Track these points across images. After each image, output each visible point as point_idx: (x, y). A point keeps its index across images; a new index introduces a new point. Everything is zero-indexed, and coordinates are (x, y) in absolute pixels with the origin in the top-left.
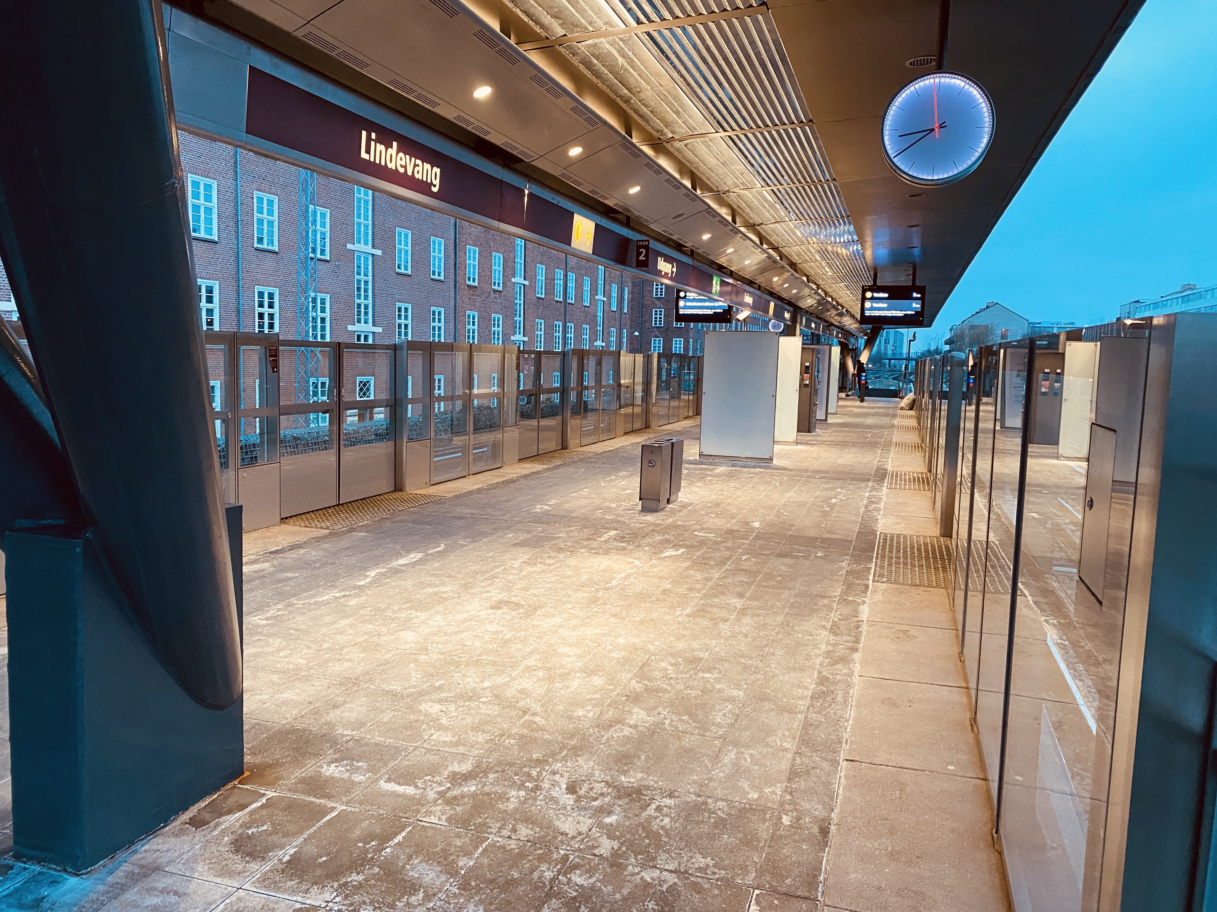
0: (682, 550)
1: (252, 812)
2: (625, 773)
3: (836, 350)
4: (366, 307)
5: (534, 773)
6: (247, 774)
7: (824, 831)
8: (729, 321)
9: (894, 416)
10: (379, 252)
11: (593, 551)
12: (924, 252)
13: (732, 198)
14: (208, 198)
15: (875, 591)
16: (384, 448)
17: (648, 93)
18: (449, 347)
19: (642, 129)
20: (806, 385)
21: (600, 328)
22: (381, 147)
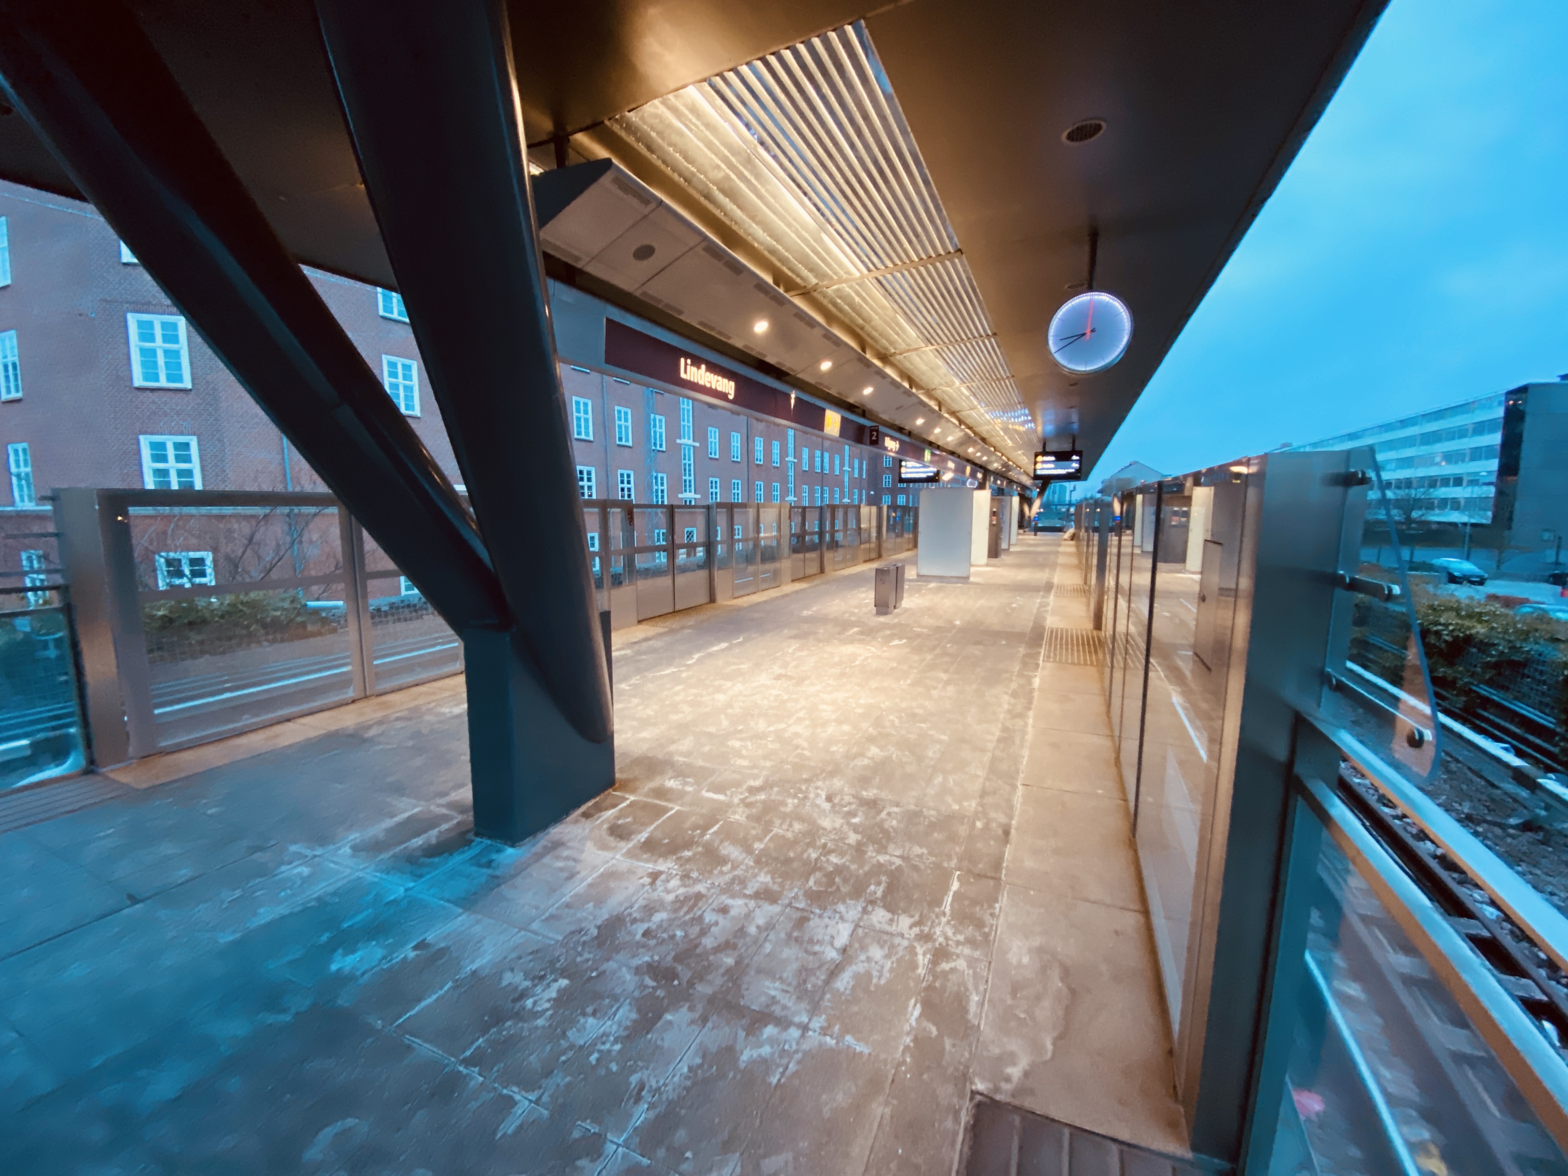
0: (904, 641)
1: (621, 810)
2: (866, 789)
3: (1016, 500)
4: (690, 481)
5: (804, 788)
6: (617, 785)
7: (1007, 833)
8: (937, 481)
9: (1059, 545)
10: (697, 444)
11: (843, 642)
12: (1081, 426)
13: (938, 393)
14: (586, 412)
15: (1044, 668)
16: (703, 574)
17: (876, 320)
18: (743, 506)
19: (873, 348)
20: (994, 525)
21: (846, 490)
22: (694, 369)
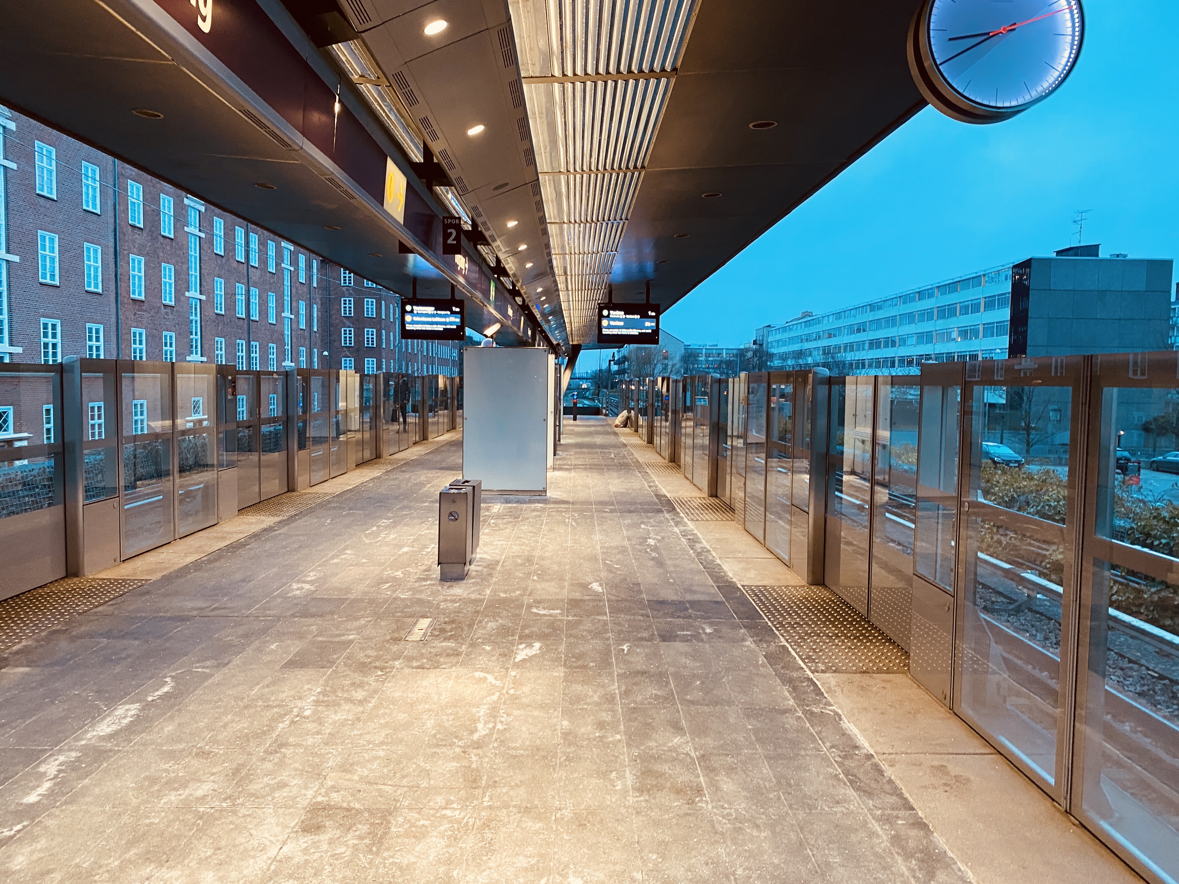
0: (537, 645)
10: (16, 259)
11: (415, 664)
15: (830, 690)
21: (288, 347)
